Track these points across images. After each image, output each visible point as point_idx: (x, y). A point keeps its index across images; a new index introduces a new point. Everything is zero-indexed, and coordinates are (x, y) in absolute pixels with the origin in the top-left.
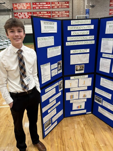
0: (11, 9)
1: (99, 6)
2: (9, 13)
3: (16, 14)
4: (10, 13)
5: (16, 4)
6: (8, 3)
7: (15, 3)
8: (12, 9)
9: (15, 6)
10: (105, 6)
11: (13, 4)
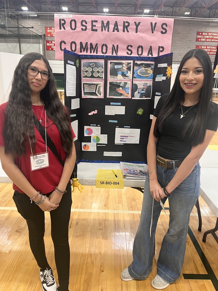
0: (42, 35)
1: (178, 40)
2: (38, 40)
3: (49, 43)
4: (41, 41)
5: (51, 28)
6: (39, 25)
7: (49, 27)
8: (44, 35)
9: (48, 31)
10: (189, 40)
11: (46, 28)
